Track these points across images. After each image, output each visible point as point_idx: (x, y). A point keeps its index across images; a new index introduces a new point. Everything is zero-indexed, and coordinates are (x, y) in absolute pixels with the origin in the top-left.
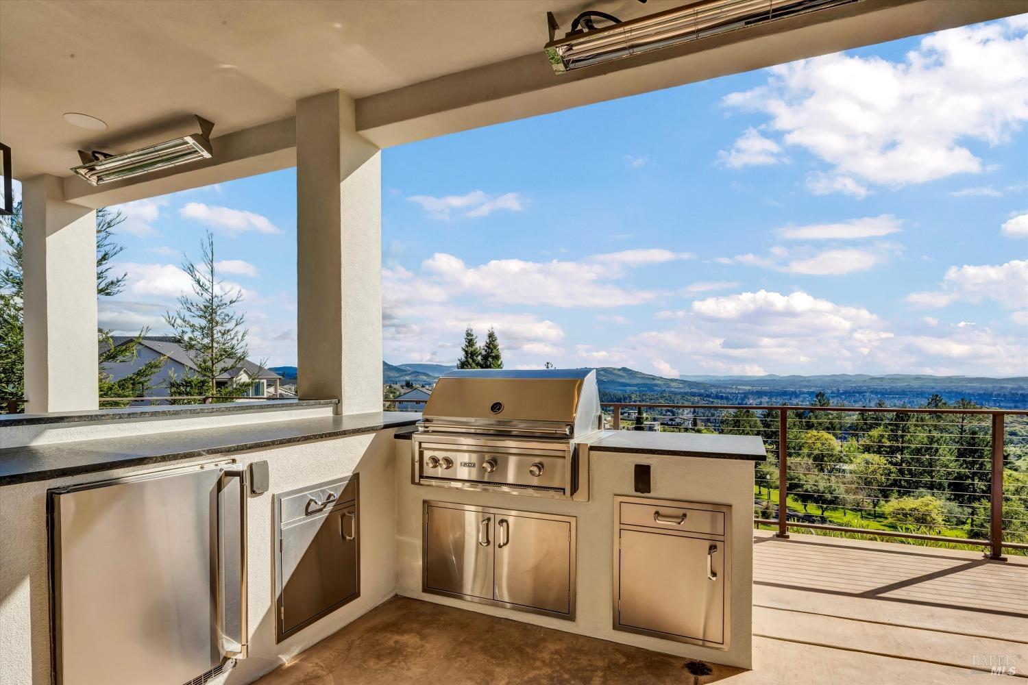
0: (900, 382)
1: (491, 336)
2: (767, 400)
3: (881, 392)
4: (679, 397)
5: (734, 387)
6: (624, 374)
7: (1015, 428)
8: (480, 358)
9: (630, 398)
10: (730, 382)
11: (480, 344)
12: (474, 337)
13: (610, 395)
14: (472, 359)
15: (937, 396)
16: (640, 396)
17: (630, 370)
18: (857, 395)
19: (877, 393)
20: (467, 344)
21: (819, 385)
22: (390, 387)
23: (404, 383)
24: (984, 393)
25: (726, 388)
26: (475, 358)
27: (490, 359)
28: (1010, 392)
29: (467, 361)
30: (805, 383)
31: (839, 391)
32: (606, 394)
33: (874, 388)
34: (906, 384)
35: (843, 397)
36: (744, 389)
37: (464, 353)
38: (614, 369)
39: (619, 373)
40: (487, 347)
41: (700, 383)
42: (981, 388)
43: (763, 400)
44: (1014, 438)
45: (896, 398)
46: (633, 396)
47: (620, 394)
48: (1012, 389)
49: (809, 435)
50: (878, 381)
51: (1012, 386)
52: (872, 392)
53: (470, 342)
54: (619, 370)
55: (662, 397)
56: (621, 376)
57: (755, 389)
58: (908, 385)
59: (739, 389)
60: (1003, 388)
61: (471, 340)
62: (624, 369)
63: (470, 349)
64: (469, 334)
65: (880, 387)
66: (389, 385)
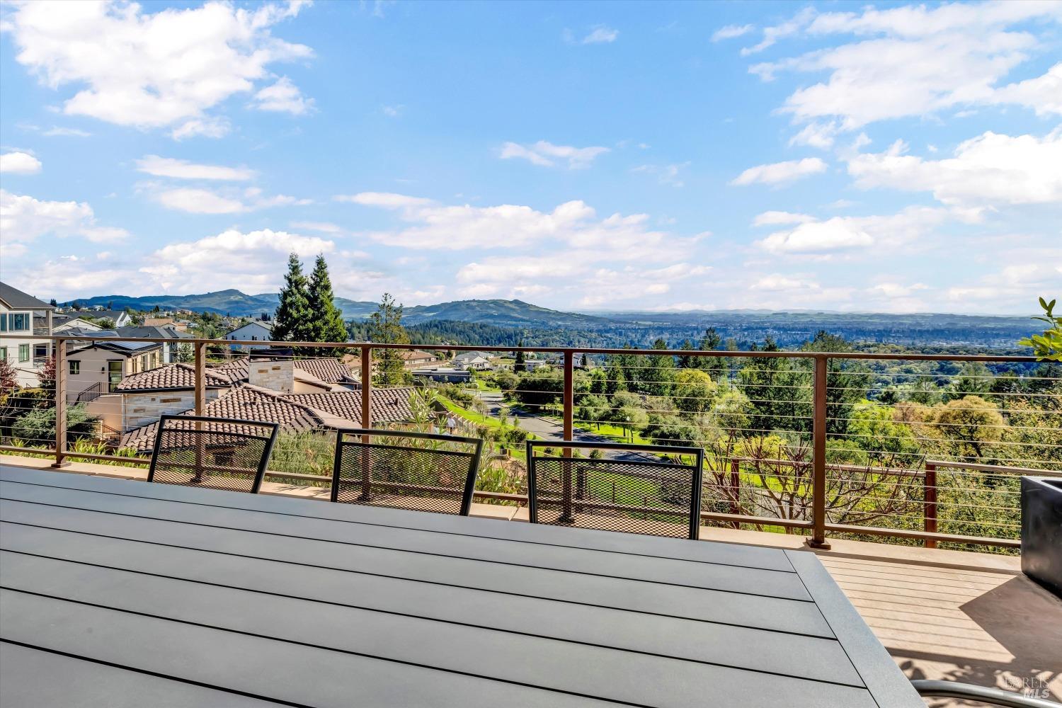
0: (803, 318)
1: (320, 263)
2: (668, 336)
3: (783, 328)
4: (576, 332)
5: (634, 322)
6: (517, 308)
7: (911, 366)
8: (306, 287)
9: (522, 334)
10: (631, 317)
11: (307, 272)
12: (299, 264)
13: (500, 331)
14: (297, 288)
15: (823, 332)
16: (532, 332)
17: (523, 303)
18: (760, 331)
19: (779, 329)
20: (291, 271)
21: (723, 321)
22: (243, 320)
23: (260, 317)
24: (884, 330)
25: (625, 323)
26: (300, 287)
27: (318, 289)
28: (909, 328)
29: (291, 291)
30: (708, 319)
31: (741, 326)
32: (496, 330)
33: (777, 324)
34: (809, 320)
35: (746, 333)
36: (644, 325)
37: (287, 281)
38: (506, 302)
39: (511, 306)
40: (315, 275)
41: (598, 318)
42: (881, 324)
43: (664, 337)
44: (910, 376)
45: (798, 334)
46: (526, 332)
47: (511, 329)
48: (911, 324)
49: (684, 373)
50: (781, 317)
51: (910, 322)
52: (774, 328)
53: (295, 269)
54: (511, 302)
55: (556, 333)
56: (514, 310)
57: (656, 324)
58: (811, 321)
59: (639, 325)
60: (902, 324)
61: (297, 267)
62: (516, 302)
63: (294, 278)
64: (292, 261)
65: (784, 323)
66: (241, 317)
